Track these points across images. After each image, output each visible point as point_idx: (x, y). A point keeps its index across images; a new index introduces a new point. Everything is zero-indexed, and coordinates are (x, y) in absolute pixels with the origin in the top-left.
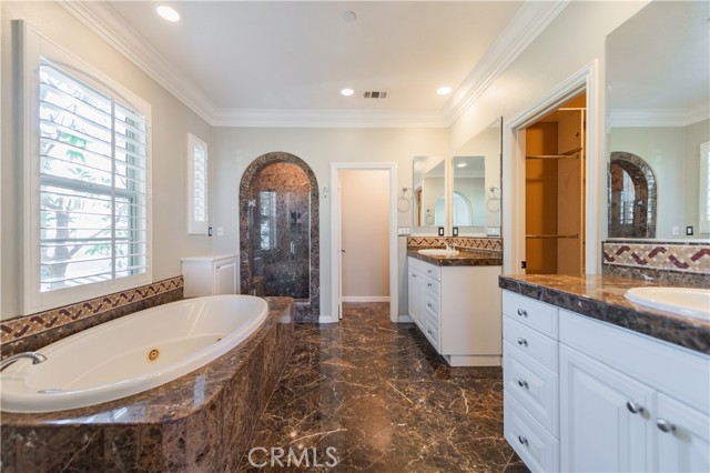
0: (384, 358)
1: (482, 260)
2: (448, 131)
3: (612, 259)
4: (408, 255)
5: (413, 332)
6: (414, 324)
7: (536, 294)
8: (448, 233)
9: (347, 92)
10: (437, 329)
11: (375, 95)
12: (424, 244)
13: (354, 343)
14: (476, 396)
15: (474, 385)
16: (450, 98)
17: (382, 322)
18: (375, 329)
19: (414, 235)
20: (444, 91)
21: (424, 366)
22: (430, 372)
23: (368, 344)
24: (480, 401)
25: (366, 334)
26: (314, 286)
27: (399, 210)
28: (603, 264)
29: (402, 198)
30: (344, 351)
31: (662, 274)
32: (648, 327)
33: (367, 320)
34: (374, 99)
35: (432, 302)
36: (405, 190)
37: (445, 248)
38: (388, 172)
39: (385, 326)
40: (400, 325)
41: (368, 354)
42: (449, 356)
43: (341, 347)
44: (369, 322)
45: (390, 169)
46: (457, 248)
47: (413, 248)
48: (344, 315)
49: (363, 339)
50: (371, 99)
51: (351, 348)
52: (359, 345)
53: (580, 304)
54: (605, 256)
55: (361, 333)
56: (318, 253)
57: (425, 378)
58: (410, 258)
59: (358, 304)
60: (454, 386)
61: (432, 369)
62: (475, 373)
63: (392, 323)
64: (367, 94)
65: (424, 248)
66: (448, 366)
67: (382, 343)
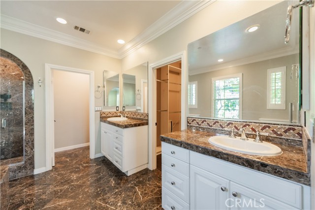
0: (91, 185)
1: (141, 123)
2: (121, 61)
3: (190, 124)
4: (101, 121)
5: (105, 162)
6: (104, 157)
7: (179, 144)
8: (121, 109)
9: (62, 21)
10: (121, 160)
11: (82, 30)
12: (110, 115)
13: (68, 182)
14: (143, 188)
15: (140, 182)
16: (123, 46)
17: (85, 160)
18: (81, 167)
19: (103, 111)
20: (121, 42)
21: (115, 182)
22: (119, 184)
23: (78, 179)
24: (145, 190)
25: (76, 172)
26: (29, 150)
27: (95, 97)
28: (188, 125)
29: (98, 91)
30: (61, 190)
31: (205, 129)
32: (228, 158)
33: (75, 162)
34: (81, 32)
35: (118, 146)
36: (99, 87)
37: (120, 116)
38: (89, 75)
39: (87, 163)
40: (96, 159)
41: (80, 186)
42: (127, 172)
43: (58, 188)
44: (76, 163)
45: (89, 74)
46: (127, 117)
47: (103, 118)
48: (56, 163)
49: (74, 176)
50: (78, 31)
51: (66, 187)
52: (72, 182)
53: (200, 149)
54: (188, 122)
55: (71, 172)
56: (33, 125)
57: (117, 188)
58: (102, 123)
59: (66, 152)
60: (132, 187)
61: (120, 181)
62: (139, 175)
63: (91, 160)
64: (76, 28)
65: (109, 117)
66: (127, 176)
67: (88, 175)
